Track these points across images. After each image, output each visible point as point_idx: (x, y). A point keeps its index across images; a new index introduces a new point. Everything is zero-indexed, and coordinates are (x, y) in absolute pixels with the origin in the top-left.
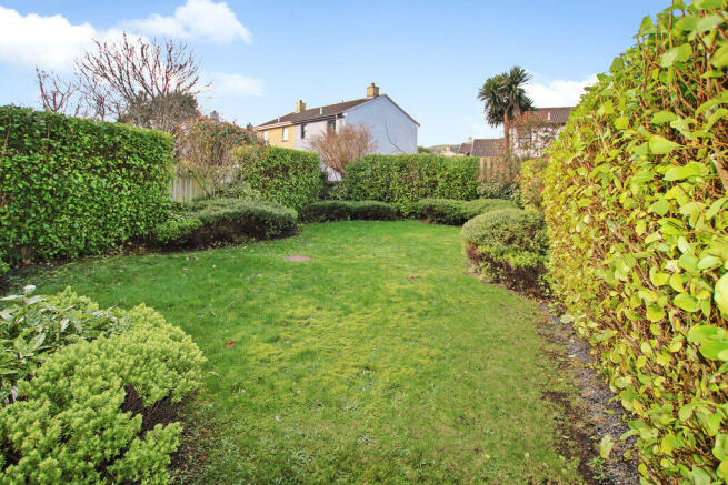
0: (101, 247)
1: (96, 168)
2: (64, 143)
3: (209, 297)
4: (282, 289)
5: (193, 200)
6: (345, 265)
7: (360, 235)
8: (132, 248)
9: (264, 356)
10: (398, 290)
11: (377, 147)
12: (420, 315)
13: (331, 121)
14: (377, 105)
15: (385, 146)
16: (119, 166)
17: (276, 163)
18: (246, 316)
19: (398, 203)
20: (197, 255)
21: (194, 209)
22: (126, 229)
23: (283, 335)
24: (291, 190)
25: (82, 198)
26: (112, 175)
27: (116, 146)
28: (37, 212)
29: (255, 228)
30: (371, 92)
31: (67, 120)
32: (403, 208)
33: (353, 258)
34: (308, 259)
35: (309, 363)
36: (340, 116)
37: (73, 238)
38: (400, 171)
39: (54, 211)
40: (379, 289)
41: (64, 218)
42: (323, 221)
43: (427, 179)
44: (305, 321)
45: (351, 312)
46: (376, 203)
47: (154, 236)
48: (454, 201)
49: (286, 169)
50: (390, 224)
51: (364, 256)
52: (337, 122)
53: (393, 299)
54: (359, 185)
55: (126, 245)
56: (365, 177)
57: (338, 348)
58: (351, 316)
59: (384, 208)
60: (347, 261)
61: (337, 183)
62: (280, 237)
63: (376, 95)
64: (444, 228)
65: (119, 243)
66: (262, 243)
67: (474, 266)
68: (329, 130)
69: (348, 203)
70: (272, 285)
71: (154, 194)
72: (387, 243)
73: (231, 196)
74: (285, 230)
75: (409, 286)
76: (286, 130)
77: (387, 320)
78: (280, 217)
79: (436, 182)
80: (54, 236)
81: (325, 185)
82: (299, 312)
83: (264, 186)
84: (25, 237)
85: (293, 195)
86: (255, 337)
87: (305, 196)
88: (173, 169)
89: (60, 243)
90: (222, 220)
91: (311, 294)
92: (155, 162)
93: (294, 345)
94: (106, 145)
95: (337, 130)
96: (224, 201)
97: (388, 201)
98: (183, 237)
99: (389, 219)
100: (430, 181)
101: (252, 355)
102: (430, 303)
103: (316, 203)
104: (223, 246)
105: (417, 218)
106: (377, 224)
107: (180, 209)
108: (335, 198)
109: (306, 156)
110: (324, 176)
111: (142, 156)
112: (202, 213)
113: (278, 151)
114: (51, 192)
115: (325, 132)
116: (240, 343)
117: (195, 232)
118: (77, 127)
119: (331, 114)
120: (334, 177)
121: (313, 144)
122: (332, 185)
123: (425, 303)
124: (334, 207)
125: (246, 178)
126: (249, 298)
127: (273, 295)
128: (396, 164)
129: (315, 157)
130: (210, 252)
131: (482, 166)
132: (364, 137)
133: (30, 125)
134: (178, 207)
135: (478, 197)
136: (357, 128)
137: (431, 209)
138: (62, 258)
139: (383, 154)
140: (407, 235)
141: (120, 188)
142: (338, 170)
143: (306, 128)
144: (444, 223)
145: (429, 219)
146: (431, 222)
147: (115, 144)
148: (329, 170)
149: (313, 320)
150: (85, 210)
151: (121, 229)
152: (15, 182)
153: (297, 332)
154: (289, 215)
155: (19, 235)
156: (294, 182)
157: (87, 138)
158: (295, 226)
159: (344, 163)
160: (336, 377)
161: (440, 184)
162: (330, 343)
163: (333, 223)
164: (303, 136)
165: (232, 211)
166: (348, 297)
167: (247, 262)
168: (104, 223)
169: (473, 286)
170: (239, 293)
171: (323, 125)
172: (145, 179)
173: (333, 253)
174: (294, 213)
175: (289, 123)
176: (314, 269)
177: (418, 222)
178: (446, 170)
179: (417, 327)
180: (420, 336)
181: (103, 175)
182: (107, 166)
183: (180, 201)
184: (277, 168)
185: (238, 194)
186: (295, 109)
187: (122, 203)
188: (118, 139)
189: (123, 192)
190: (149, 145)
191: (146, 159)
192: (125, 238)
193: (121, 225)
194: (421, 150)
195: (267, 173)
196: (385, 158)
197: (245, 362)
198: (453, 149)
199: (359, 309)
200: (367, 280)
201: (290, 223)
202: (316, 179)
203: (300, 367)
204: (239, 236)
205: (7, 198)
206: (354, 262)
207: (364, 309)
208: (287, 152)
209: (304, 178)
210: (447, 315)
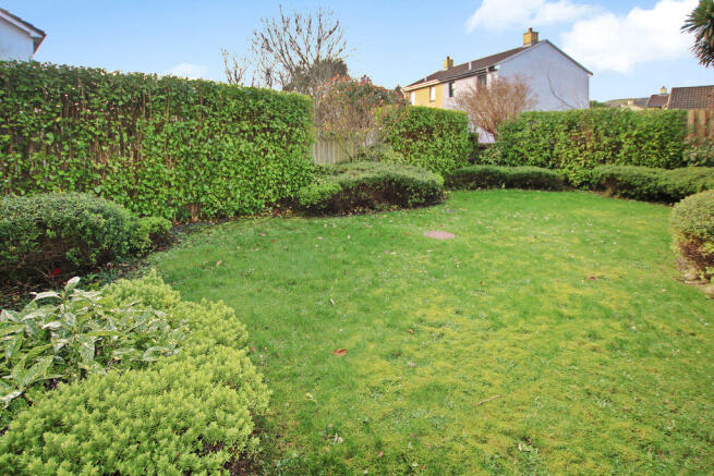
0: (254, 208)
1: (244, 132)
2: (215, 110)
3: (333, 277)
4: (417, 275)
5: (337, 163)
6: (497, 248)
7: (517, 209)
8: (280, 210)
9: (377, 380)
10: (572, 298)
11: (537, 102)
12: (612, 347)
13: (481, 76)
14: (536, 52)
15: (547, 101)
16: (264, 130)
17: (418, 124)
18: (367, 311)
19: (565, 170)
20: (335, 222)
21: (335, 173)
22: (274, 192)
23: (407, 348)
24: (436, 153)
25: (234, 161)
26: (258, 139)
27: (261, 110)
28: (198, 174)
29: (396, 194)
30: (529, 38)
31: (216, 87)
32: (572, 176)
33: (505, 239)
34: (453, 236)
35: (436, 410)
36: (492, 69)
37: (229, 199)
38: (568, 130)
39: (212, 174)
40: (543, 291)
41: (220, 180)
42: (473, 189)
43: (606, 140)
44: (438, 331)
45: (502, 325)
46: (537, 169)
47: (297, 199)
48: (648, 169)
49: (430, 131)
50: (554, 195)
51: (521, 238)
52: (489, 76)
53: (565, 311)
54: (515, 147)
55: (275, 208)
56: (522, 138)
57: (479, 387)
58: (502, 331)
59: (547, 176)
60: (499, 244)
61: (489, 145)
62: (424, 205)
63: (535, 41)
64: (632, 204)
65: (269, 204)
66: (404, 212)
67: (693, 270)
68: (478, 85)
69: (503, 169)
70: (405, 268)
71: (296, 157)
72: (553, 221)
73: (371, 159)
74: (431, 197)
75: (588, 292)
76: (433, 89)
77: (557, 350)
78: (423, 184)
79: (619, 145)
80: (212, 198)
81: (475, 147)
82: (433, 314)
83: (407, 149)
84: (190, 197)
85: (439, 159)
86: (372, 346)
87: (452, 161)
88: (314, 132)
89: (219, 203)
90: (362, 186)
91: (450, 288)
92: (297, 126)
93: (419, 370)
94: (251, 110)
95: (489, 85)
96: (363, 164)
97: (553, 167)
98: (324, 202)
99: (554, 189)
100: (611, 143)
101: (362, 376)
102: (627, 327)
103: (464, 168)
104: (364, 212)
105: (591, 189)
106: (538, 195)
107: (323, 173)
108: (487, 162)
109: (452, 115)
110: (473, 138)
111: (284, 120)
112: (342, 178)
113: (420, 110)
114: (207, 155)
115: (475, 89)
116: (353, 352)
117: (335, 197)
118: (224, 93)
119: (481, 68)
120: (486, 138)
121: (461, 102)
122: (483, 148)
123: (617, 325)
124: (485, 173)
125: (388, 141)
126: (375, 284)
127: (403, 284)
128: (563, 123)
129: (463, 116)
130: (350, 219)
131: (690, 121)
132: (521, 91)
133: (186, 93)
134: (320, 171)
135: (684, 164)
136: (512, 81)
137: (612, 179)
138: (221, 217)
139: (545, 110)
140: (579, 212)
141: (266, 151)
142: (489, 131)
143: (454, 86)
144: (632, 197)
145: (609, 191)
146: (612, 195)
147: (259, 109)
148: (479, 130)
149: (448, 330)
150: (236, 173)
151: (270, 191)
152: (178, 146)
153: (426, 347)
154: (433, 182)
155: (186, 194)
156: (439, 145)
157: (233, 104)
158: (441, 194)
159: (497, 122)
160: (474, 449)
161: (626, 147)
162: (469, 377)
163: (485, 191)
164: (451, 94)
165: (371, 176)
166: (500, 298)
167: (383, 233)
168: (255, 185)
169: (695, 303)
170: (366, 275)
171: (472, 82)
172: (288, 142)
173: (482, 230)
174: (439, 180)
175: (436, 81)
176: (459, 251)
177: (594, 195)
178: (634, 128)
179: (609, 371)
180: (614, 391)
181: (250, 139)
182: (254, 130)
183: (323, 164)
184: (420, 129)
185: (380, 158)
186: (443, 67)
187: (269, 167)
188: (261, 103)
189: (268, 156)
190: (290, 108)
191: (287, 123)
192: (273, 200)
193: (269, 188)
194: (594, 104)
195: (409, 135)
196: (548, 116)
197: (352, 387)
198: (637, 102)
199: (514, 322)
200: (526, 274)
201: (434, 191)
202: (464, 142)
203: (422, 414)
204: (380, 202)
205: (173, 160)
206: (508, 244)
207: (522, 323)
208: (431, 111)
209: (451, 140)
210: (660, 356)
